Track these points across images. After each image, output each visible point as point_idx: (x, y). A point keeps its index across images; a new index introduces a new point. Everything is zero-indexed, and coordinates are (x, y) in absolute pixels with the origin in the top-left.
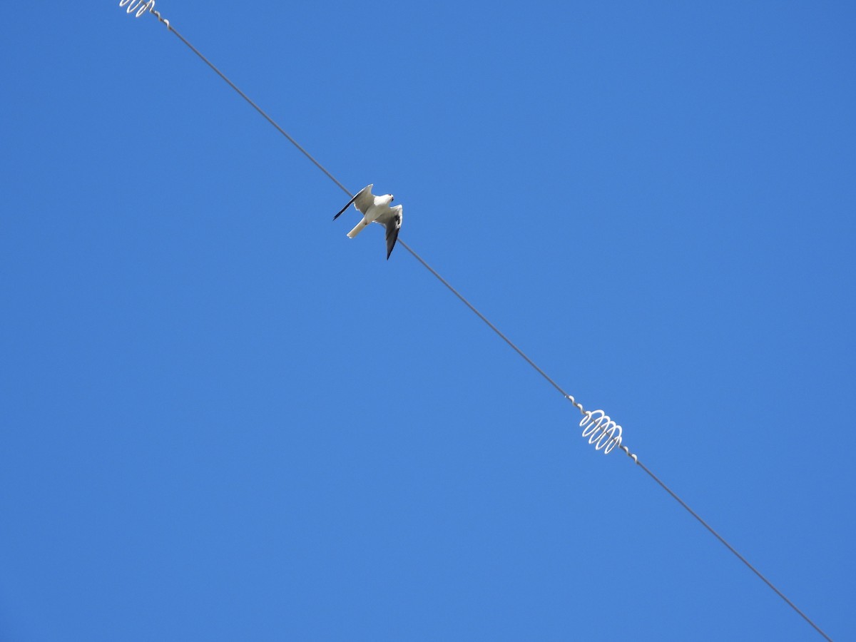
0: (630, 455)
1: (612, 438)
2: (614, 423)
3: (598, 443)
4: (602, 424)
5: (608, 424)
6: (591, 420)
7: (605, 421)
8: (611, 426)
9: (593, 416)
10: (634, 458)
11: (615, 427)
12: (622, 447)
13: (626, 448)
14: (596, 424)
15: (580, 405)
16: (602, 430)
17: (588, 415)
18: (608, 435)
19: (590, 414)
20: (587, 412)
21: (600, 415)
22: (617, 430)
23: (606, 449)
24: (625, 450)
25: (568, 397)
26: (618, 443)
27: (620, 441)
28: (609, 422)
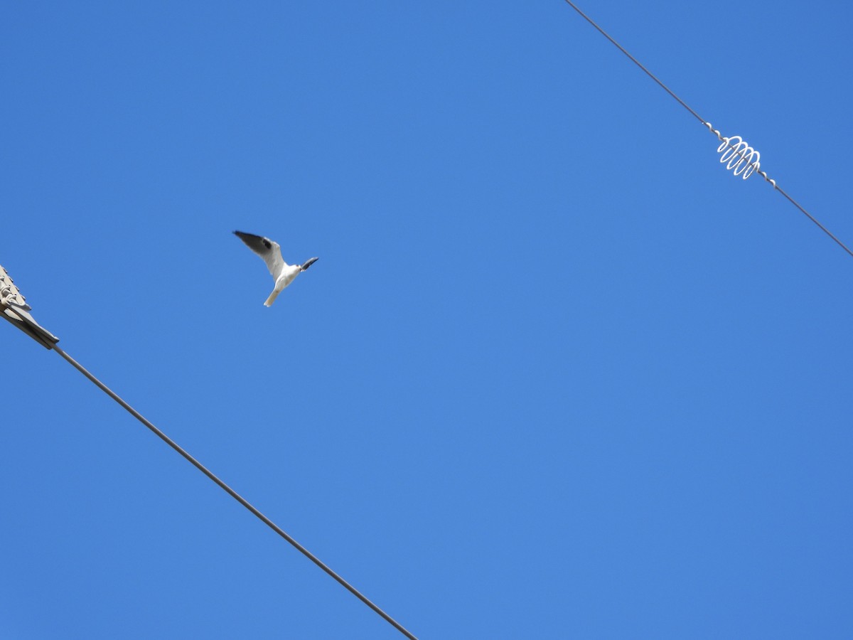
0: (768, 180)
1: (750, 164)
2: (751, 149)
3: (736, 169)
4: (740, 150)
5: (746, 149)
6: (729, 146)
7: (743, 146)
8: (749, 151)
9: (730, 141)
10: (772, 183)
11: (753, 152)
12: (759, 172)
13: (765, 174)
14: (734, 149)
15: (717, 131)
16: (740, 155)
17: (725, 141)
18: (746, 160)
19: (728, 140)
20: (724, 138)
21: (737, 141)
22: (755, 156)
23: (745, 175)
24: (763, 175)
25: (705, 124)
26: (756, 168)
27: (759, 167)
28: (747, 148)
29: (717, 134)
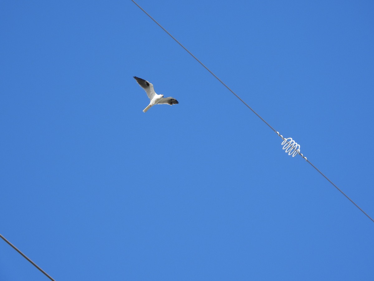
0: (303, 157)
1: (296, 150)
2: (296, 143)
3: (290, 152)
4: (291, 144)
5: (294, 144)
6: (287, 142)
7: (293, 142)
8: (295, 145)
9: (287, 140)
10: (305, 159)
11: (297, 145)
12: (300, 154)
13: (302, 154)
14: (289, 144)
16: (291, 146)
18: (294, 148)
19: (286, 139)
21: (290, 140)
22: (298, 146)
23: (293, 155)
25: (276, 132)
26: (298, 152)
27: (299, 151)
28: (294, 143)
29: (281, 137)
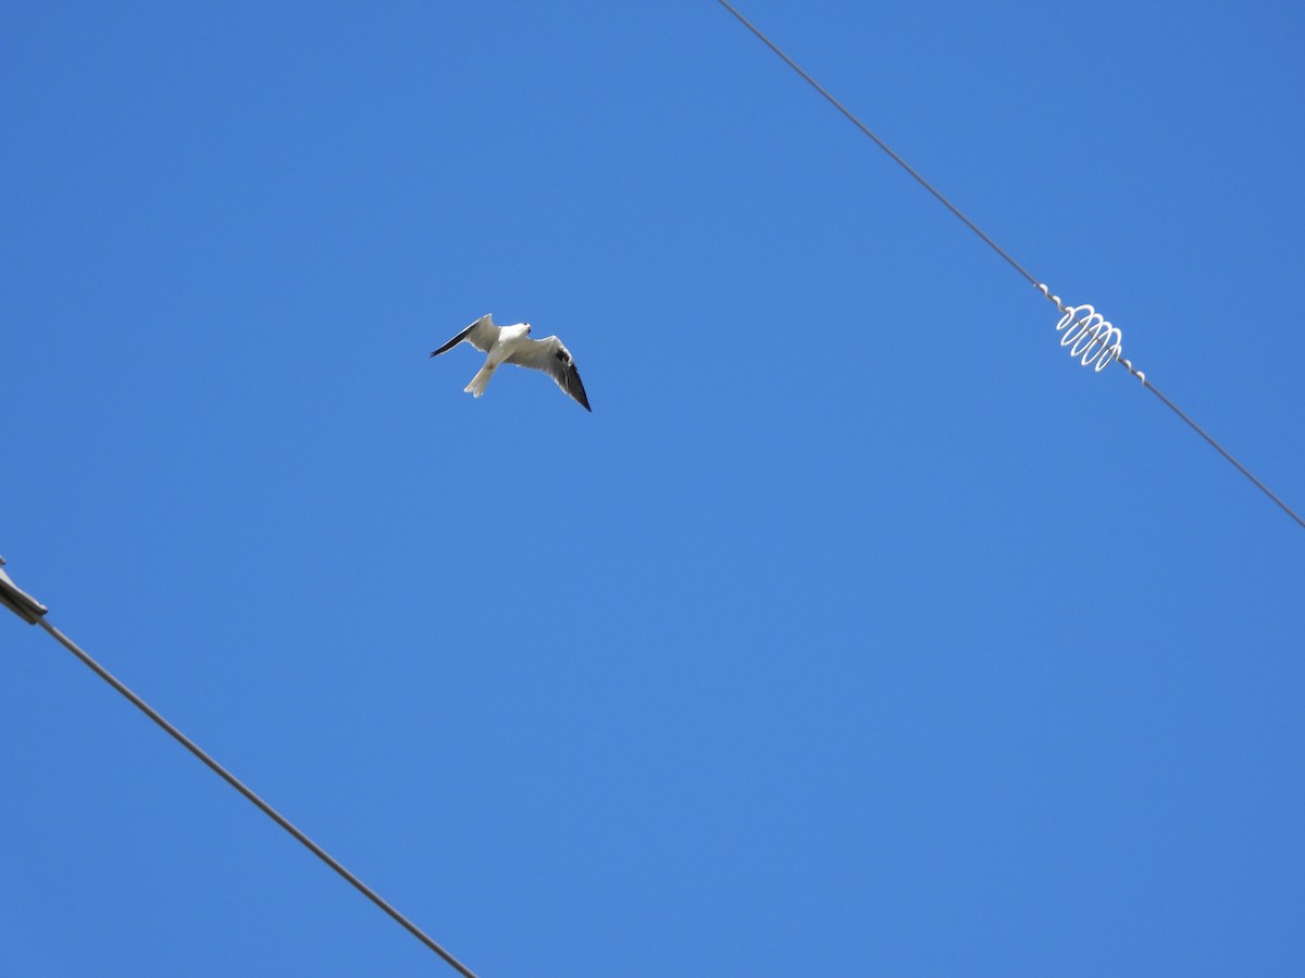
0: (1134, 373)
1: (1107, 347)
2: (1109, 325)
3: (1085, 355)
4: (1090, 326)
5: (1100, 325)
6: (1074, 321)
7: (1095, 321)
8: (1105, 329)
9: (1077, 313)
10: (1140, 378)
11: (1111, 330)
12: (1121, 361)
13: (1129, 363)
14: (1081, 326)
15: (1056, 298)
16: (1091, 335)
17: (1069, 312)
18: (1101, 342)
19: (1073, 311)
20: (1067, 309)
21: (1087, 313)
22: (1114, 336)
23: (1098, 364)
24: (1127, 366)
25: (1038, 286)
26: (1116, 355)
27: (1119, 352)
28: (1102, 323)
29: (1056, 302)
